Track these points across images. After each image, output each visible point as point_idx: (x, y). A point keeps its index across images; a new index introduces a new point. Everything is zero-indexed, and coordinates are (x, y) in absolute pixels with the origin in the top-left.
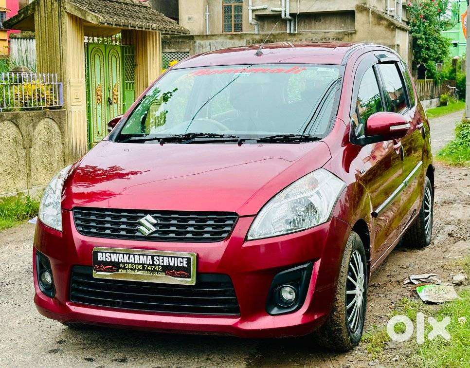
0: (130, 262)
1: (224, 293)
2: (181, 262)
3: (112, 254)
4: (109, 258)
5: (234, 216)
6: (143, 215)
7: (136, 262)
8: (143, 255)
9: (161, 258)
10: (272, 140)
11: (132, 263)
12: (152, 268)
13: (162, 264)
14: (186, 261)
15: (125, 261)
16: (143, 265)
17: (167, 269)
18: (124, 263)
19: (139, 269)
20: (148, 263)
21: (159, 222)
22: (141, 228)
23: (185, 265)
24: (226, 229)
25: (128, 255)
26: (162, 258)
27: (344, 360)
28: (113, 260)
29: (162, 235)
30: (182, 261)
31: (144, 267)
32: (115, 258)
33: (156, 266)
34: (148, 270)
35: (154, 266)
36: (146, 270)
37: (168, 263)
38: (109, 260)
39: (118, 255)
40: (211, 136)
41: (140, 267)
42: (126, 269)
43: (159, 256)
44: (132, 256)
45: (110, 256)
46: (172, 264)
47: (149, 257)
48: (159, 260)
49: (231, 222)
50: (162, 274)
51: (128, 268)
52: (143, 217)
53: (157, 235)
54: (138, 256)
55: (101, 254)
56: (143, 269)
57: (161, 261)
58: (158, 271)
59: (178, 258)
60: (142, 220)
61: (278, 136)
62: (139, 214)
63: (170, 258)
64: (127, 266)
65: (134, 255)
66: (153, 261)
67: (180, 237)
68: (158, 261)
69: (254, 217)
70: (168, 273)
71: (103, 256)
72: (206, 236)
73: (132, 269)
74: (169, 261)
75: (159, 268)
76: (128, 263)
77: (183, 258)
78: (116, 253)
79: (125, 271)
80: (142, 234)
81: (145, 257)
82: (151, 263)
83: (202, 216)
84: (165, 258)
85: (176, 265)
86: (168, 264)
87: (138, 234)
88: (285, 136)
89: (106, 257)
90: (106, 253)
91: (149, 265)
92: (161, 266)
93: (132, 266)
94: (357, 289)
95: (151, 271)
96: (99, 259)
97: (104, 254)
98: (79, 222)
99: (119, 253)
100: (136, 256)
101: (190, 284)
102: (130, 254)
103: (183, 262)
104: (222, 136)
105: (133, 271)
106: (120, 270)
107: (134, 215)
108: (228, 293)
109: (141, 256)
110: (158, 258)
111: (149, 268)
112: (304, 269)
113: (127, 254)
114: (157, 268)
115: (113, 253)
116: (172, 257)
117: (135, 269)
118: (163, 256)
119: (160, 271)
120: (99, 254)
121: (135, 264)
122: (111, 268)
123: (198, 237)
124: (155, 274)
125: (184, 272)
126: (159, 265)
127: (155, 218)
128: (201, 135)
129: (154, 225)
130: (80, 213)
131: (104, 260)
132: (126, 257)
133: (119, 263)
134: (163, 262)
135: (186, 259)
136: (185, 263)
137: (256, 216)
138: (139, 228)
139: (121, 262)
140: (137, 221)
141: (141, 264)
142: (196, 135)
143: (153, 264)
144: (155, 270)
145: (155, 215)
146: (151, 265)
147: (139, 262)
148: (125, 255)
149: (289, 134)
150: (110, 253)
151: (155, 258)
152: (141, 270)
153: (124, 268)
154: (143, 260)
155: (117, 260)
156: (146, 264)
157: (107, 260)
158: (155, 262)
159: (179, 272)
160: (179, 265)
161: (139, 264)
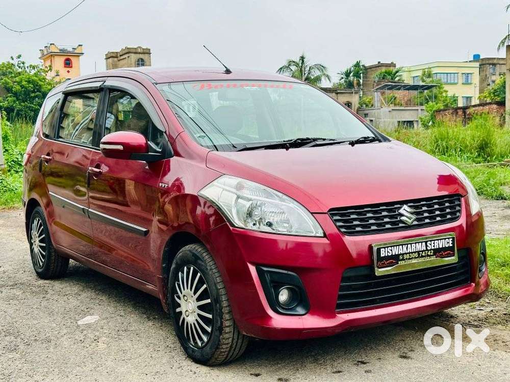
0: (408, 252)
2: (447, 243)
3: (393, 248)
4: (391, 252)
7: (413, 251)
8: (419, 243)
9: (433, 242)
11: (409, 253)
12: (425, 253)
13: (433, 248)
15: (404, 252)
16: (418, 252)
17: (438, 252)
18: (403, 254)
19: (415, 258)
20: (422, 249)
21: (415, 211)
22: (403, 218)
23: (451, 245)
24: (457, 209)
25: (406, 246)
28: (394, 254)
29: (419, 222)
30: (448, 241)
31: (419, 254)
32: (395, 251)
33: (428, 250)
34: (422, 256)
35: (427, 252)
38: (391, 254)
39: (398, 247)
41: (416, 255)
43: (431, 241)
44: (409, 246)
45: (391, 250)
46: (441, 246)
47: (424, 244)
48: (431, 244)
49: (458, 202)
50: (433, 258)
51: (406, 259)
53: (415, 223)
55: (384, 249)
57: (433, 245)
58: (430, 256)
59: (445, 239)
60: (401, 211)
64: (405, 257)
65: (411, 244)
66: (427, 246)
67: (433, 221)
68: (430, 246)
70: (438, 256)
71: (385, 252)
73: (409, 259)
74: (439, 244)
75: (431, 253)
76: (406, 254)
77: (449, 238)
79: (404, 262)
82: (425, 249)
84: (436, 242)
85: (444, 246)
86: (438, 247)
89: (388, 252)
90: (388, 247)
91: (422, 251)
92: (433, 250)
93: (410, 256)
95: (425, 256)
96: (382, 256)
99: (399, 245)
100: (412, 245)
101: (453, 262)
102: (407, 244)
106: (399, 262)
111: (424, 255)
113: (405, 244)
114: (429, 253)
115: (394, 246)
116: (441, 239)
117: (412, 258)
118: (434, 240)
119: (432, 255)
120: (382, 249)
121: (412, 253)
122: (392, 262)
124: (428, 259)
125: (450, 251)
126: (431, 250)
127: (410, 206)
131: (386, 255)
132: (405, 247)
133: (399, 255)
134: (434, 246)
135: (451, 239)
136: (451, 242)
138: (401, 218)
139: (401, 254)
140: (397, 213)
144: (428, 256)
145: (409, 204)
146: (425, 251)
148: (404, 246)
151: (428, 243)
152: (417, 258)
153: (403, 259)
154: (419, 247)
155: (397, 253)
156: (421, 251)
157: (389, 255)
158: (428, 248)
159: (446, 253)
160: (446, 246)
161: (415, 252)
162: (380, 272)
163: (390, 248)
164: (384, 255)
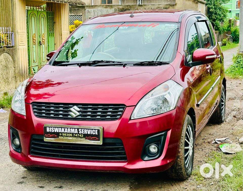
0: (65, 132)
1: (118, 149)
2: (94, 132)
3: (55, 128)
4: (53, 130)
5: (123, 106)
6: (72, 106)
7: (68, 132)
8: (73, 128)
10: (142, 64)
11: (66, 133)
12: (78, 135)
13: (84, 133)
14: (97, 131)
15: (62, 132)
16: (73, 134)
17: (86, 136)
18: (62, 133)
19: (70, 136)
20: (76, 133)
21: (81, 110)
22: (71, 113)
23: (97, 134)
24: (119, 113)
25: (64, 129)
26: (83, 130)
27: (183, 185)
28: (55, 131)
29: (83, 117)
31: (73, 135)
32: (56, 130)
35: (79, 135)
36: (74, 137)
37: (87, 132)
38: (53, 131)
39: (58, 128)
40: (107, 62)
41: (71, 135)
42: (63, 136)
43: (81, 129)
44: (66, 129)
45: (54, 129)
46: (89, 133)
47: (76, 130)
48: (81, 131)
49: (122, 110)
50: (84, 139)
51: (64, 136)
52: (72, 107)
53: (80, 117)
54: (70, 129)
55: (49, 128)
56: (73, 136)
57: (83, 131)
58: (81, 137)
59: (92, 129)
60: (72, 109)
61: (145, 62)
62: (70, 106)
63: (88, 130)
64: (63, 135)
65: (67, 128)
66: (78, 131)
67: (93, 118)
68: (81, 132)
69: (134, 107)
70: (87, 138)
71: (50, 129)
72: (108, 117)
73: (66, 136)
74: (87, 131)
75: (81, 136)
76: (64, 133)
77: (95, 130)
78: (57, 127)
79: (63, 137)
80: (72, 116)
81: (74, 129)
82: (77, 133)
83: (106, 106)
84: (85, 130)
85: (91, 134)
87: (69, 117)
88: (149, 62)
89: (51, 130)
90: (51, 127)
91: (76, 134)
92: (83, 134)
93: (66, 135)
94: (190, 146)
95: (77, 137)
96: (47, 131)
97: (50, 128)
98: (35, 110)
99: (59, 128)
100: (68, 129)
101: (99, 144)
102: (65, 128)
103: (95, 132)
104: (113, 62)
105: (67, 137)
106: (59, 137)
107: (67, 106)
108: (120, 149)
109: (72, 129)
110: (81, 130)
111: (76, 135)
112: (162, 135)
113: (63, 128)
114: (80, 136)
115: (55, 127)
116: (89, 129)
117: (68, 136)
118: (84, 129)
119: (82, 137)
120: (47, 128)
121: (68, 133)
123: (103, 118)
124: (80, 139)
125: (96, 137)
126: (82, 134)
127: (79, 107)
128: (102, 61)
129: (79, 112)
130: (36, 105)
131: (51, 131)
132: (63, 130)
135: (97, 130)
136: (96, 132)
137: (135, 106)
138: (70, 113)
139: (60, 133)
140: (69, 110)
141: (72, 133)
142: (99, 62)
143: (78, 133)
144: (79, 137)
145: (79, 106)
146: (77, 134)
147: (70, 132)
148: (62, 128)
149: (151, 61)
150: (54, 127)
151: (79, 130)
152: (72, 137)
153: (62, 136)
154: (73, 131)
155: (58, 131)
156: (74, 133)
157: (52, 131)
158: (79, 132)
159: (93, 138)
160: (93, 134)
161: (70, 133)
162: (47, 139)
163: (53, 128)
164: (49, 131)
